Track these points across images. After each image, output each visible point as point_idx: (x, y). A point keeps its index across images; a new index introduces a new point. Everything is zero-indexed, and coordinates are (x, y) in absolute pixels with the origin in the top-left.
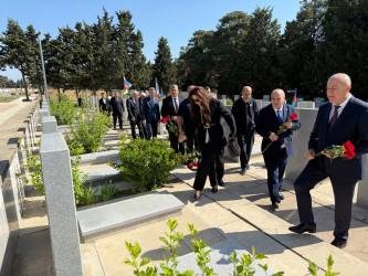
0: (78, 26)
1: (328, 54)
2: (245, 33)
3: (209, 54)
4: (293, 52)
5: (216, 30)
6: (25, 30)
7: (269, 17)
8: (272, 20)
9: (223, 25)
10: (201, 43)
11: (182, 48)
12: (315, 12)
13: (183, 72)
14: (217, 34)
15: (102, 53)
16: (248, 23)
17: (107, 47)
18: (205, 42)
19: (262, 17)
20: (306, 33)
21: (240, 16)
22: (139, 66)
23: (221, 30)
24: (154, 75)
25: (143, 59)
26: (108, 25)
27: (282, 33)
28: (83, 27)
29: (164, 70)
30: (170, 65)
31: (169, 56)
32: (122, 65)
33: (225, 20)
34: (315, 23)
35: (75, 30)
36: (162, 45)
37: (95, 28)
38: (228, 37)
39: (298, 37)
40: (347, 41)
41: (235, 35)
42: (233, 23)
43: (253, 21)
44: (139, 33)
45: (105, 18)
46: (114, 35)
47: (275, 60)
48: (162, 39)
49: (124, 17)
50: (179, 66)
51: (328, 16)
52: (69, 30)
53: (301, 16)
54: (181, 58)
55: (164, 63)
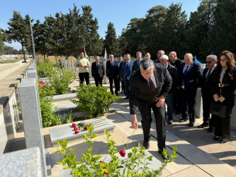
0: (57, 15)
1: (217, 33)
2: (164, 19)
3: (141, 33)
4: (194, 32)
5: (145, 18)
6: (24, 18)
7: (180, 9)
8: (182, 11)
9: (150, 14)
10: (135, 26)
11: (123, 29)
12: (209, 6)
13: (123, 45)
14: (145, 20)
15: (71, 32)
16: (166, 13)
17: (75, 28)
18: (138, 26)
19: (175, 9)
20: (203, 19)
21: (161, 8)
22: (95, 41)
23: (148, 18)
24: (105, 47)
25: (98, 36)
26: (76, 14)
27: (188, 20)
28: (60, 16)
29: (111, 43)
30: (115, 40)
31: (114, 34)
32: (84, 40)
33: (151, 11)
34: (209, 13)
35: (56, 18)
36: (110, 27)
37: (68, 17)
38: (152, 22)
39: (198, 22)
40: (230, 25)
41: (157, 21)
42: (156, 13)
43: (169, 12)
44: (96, 19)
45: (75, 10)
46: (80, 21)
47: (183, 38)
48: (110, 24)
49: (87, 9)
50: (121, 41)
51: (218, 9)
52: (51, 18)
53: (200, 9)
54: (122, 36)
55: (111, 39)
